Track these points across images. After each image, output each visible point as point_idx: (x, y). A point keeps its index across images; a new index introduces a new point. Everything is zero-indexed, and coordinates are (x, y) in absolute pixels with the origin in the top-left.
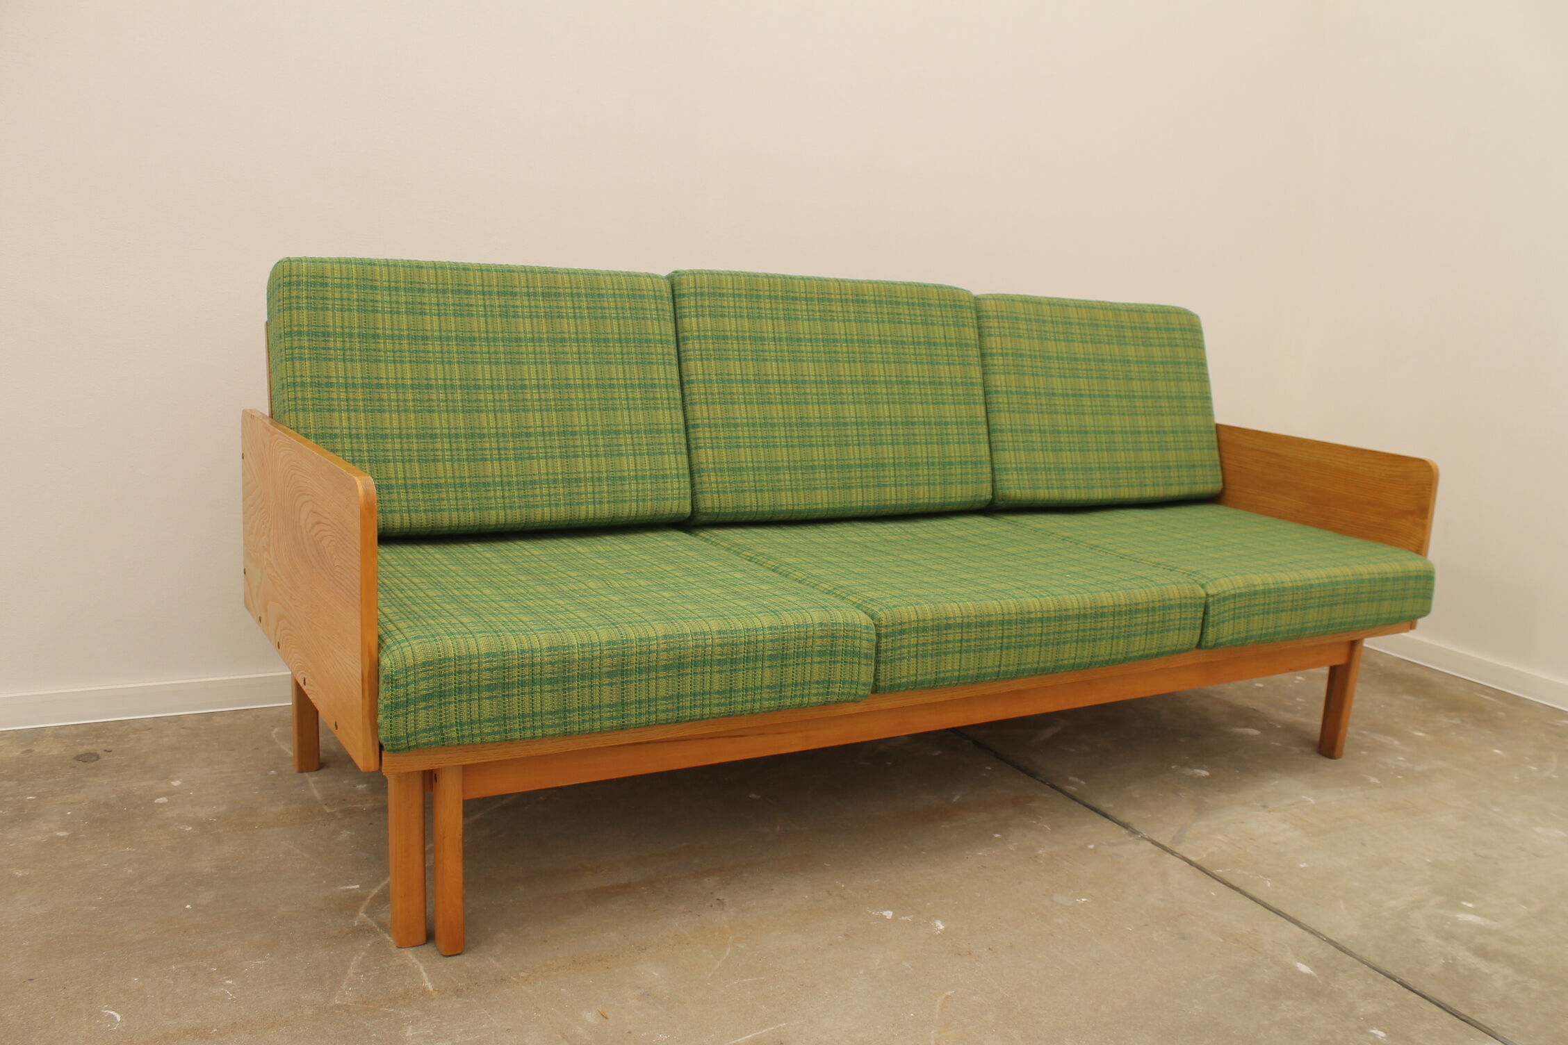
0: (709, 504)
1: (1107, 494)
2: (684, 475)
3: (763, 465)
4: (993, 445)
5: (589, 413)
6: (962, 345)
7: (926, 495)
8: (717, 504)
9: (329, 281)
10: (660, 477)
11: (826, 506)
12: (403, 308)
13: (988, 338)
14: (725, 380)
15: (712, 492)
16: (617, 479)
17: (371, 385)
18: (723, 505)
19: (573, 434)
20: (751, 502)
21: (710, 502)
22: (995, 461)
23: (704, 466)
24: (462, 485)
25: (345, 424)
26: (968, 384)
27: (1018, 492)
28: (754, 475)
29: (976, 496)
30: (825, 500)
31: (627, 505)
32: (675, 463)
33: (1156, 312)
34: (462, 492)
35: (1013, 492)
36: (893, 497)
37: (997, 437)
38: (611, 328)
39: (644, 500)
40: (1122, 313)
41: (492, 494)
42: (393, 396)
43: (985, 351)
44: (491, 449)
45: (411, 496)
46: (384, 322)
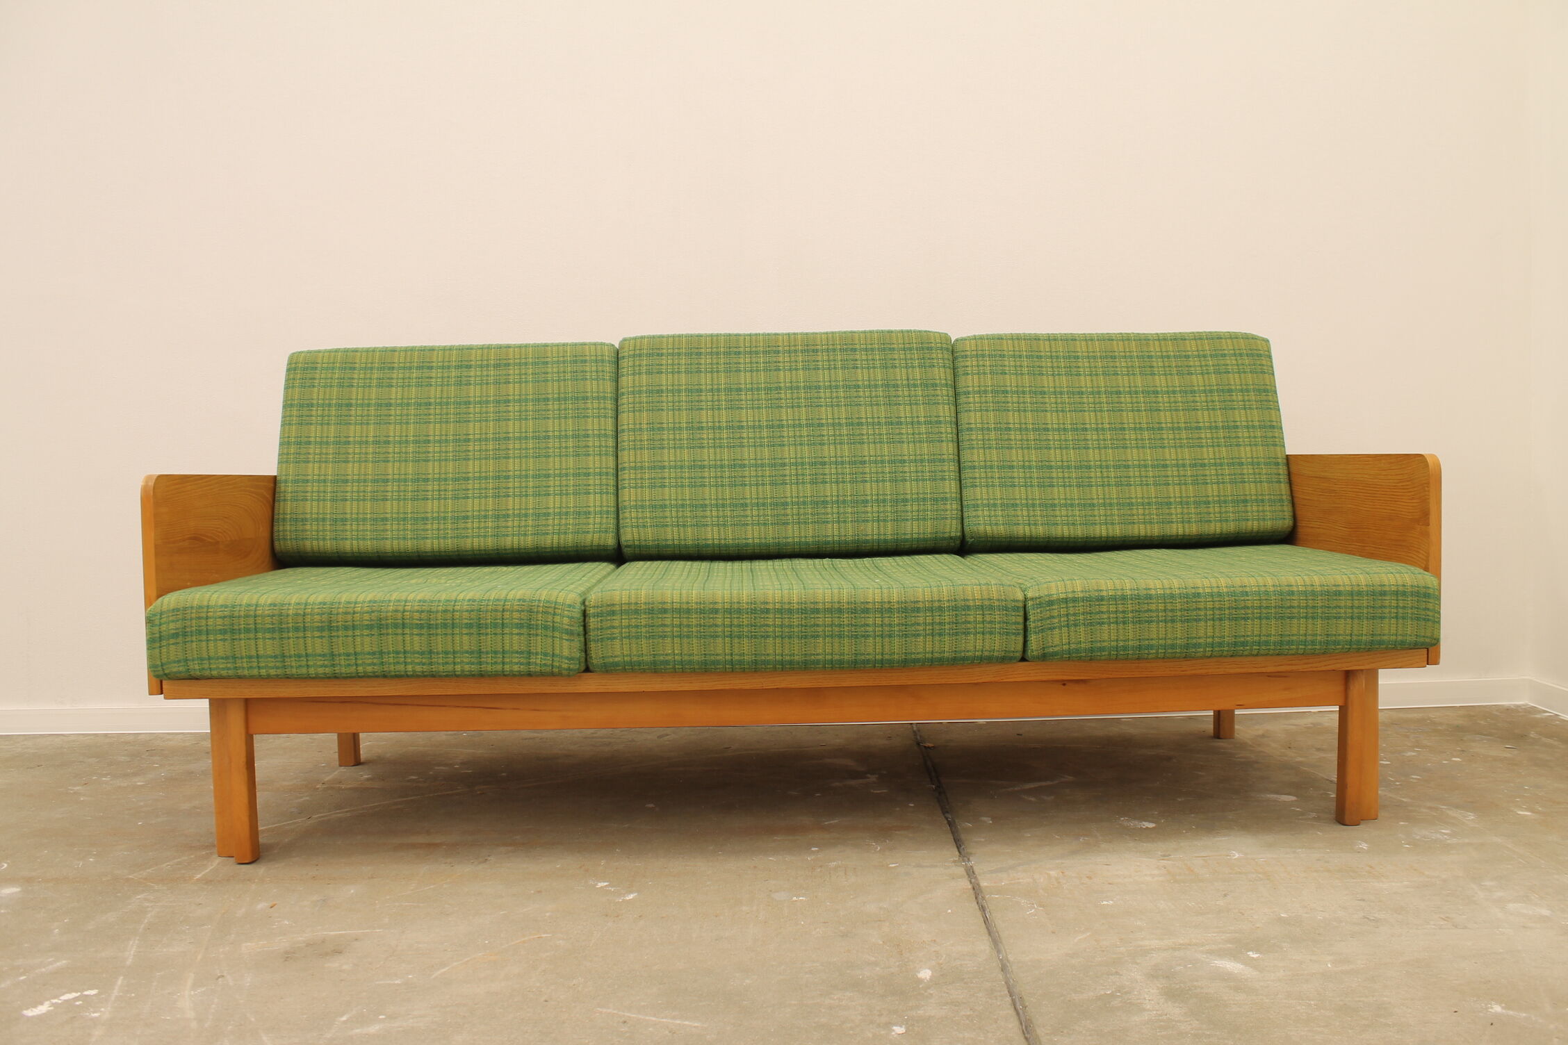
0: (629, 537)
1: (1117, 531)
2: (608, 512)
3: (688, 502)
4: (963, 482)
5: (524, 460)
6: (928, 385)
7: (872, 532)
8: (636, 537)
9: (319, 365)
10: (582, 513)
11: (757, 541)
12: (374, 382)
13: (963, 378)
14: (655, 428)
15: (632, 526)
16: (541, 515)
17: (342, 442)
18: (643, 538)
19: (507, 477)
20: (672, 536)
21: (628, 536)
22: (964, 498)
23: (627, 504)
24: (404, 519)
25: (316, 472)
26: (934, 422)
27: (988, 528)
28: (677, 511)
29: (936, 533)
30: (756, 535)
31: (549, 537)
32: (600, 501)
33: (1200, 339)
34: (404, 525)
35: (981, 528)
36: (833, 533)
37: (967, 474)
38: (552, 389)
39: (565, 533)
40: (1151, 342)
41: (429, 527)
42: (357, 451)
43: (961, 390)
44: (433, 491)
45: (361, 528)
46: (356, 394)
